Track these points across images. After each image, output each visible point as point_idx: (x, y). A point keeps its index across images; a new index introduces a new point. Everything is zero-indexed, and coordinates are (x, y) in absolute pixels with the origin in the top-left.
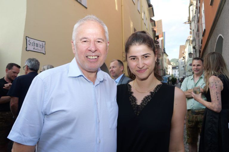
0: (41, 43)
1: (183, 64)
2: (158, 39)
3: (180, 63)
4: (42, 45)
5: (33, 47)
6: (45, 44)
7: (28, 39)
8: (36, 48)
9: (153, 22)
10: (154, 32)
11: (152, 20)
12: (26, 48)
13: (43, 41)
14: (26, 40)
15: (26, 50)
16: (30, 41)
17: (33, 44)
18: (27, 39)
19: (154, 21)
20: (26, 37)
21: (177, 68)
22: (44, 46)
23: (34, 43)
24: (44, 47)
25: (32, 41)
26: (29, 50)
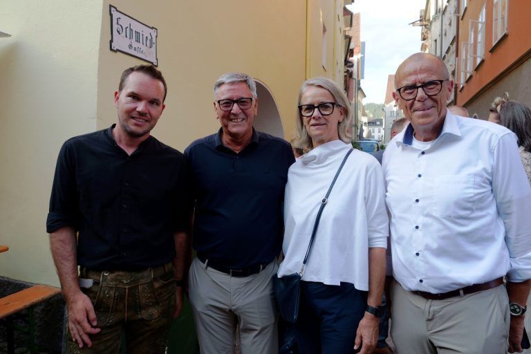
0: (146, 32)
1: (395, 115)
2: (352, 56)
3: (388, 114)
4: (149, 37)
5: (128, 42)
6: (156, 36)
7: (116, 15)
8: (135, 45)
9: (350, 16)
10: (348, 40)
11: (346, 12)
12: (111, 41)
13: (152, 28)
14: (109, 17)
15: (111, 49)
16: (120, 22)
17: (128, 30)
18: (111, 15)
19: (351, 14)
20: (111, 6)
21: (378, 123)
22: (154, 41)
23: (131, 30)
24: (154, 46)
25: (125, 22)
26: (118, 50)
